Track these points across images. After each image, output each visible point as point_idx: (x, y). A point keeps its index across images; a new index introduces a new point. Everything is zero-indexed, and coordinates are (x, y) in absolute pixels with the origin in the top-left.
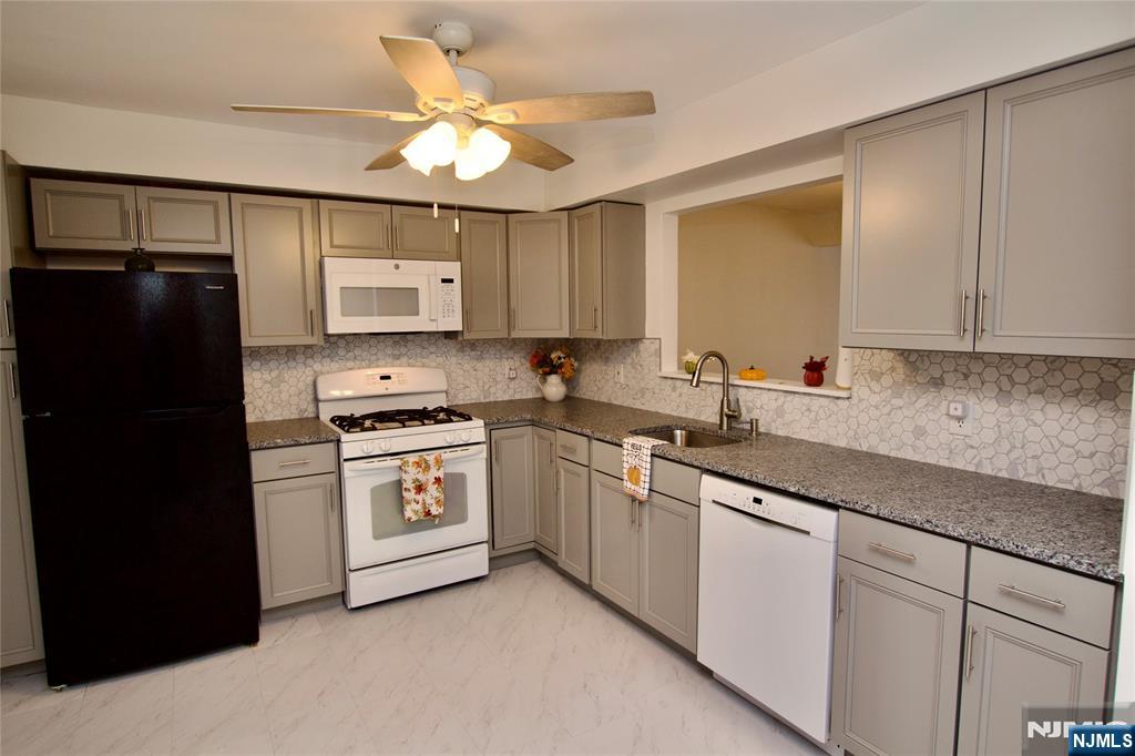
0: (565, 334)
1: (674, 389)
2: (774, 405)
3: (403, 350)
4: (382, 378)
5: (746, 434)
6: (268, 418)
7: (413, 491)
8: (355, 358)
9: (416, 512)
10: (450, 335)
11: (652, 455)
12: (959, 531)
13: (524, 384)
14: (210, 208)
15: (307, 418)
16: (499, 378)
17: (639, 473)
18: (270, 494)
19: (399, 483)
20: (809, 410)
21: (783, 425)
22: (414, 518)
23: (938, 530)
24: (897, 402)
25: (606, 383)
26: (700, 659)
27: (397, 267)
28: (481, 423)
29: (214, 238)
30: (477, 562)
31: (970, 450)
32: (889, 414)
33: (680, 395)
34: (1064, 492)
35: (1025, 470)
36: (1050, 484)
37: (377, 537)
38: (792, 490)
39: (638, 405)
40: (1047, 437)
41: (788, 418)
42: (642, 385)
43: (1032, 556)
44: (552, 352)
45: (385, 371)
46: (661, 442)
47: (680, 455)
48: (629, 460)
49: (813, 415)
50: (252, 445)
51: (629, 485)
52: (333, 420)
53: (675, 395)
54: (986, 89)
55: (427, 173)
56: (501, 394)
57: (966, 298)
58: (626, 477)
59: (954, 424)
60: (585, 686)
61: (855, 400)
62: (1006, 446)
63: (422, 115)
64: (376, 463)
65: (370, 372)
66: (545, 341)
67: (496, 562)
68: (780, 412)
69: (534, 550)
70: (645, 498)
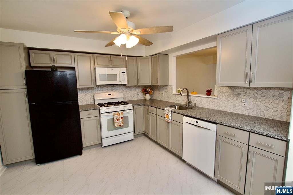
0: (150, 84)
1: (176, 97)
2: (199, 100)
3: (114, 88)
4: (109, 95)
5: (193, 107)
6: (84, 104)
7: (116, 120)
8: (103, 90)
9: (117, 125)
10: (124, 85)
11: (172, 112)
12: (247, 129)
13: (141, 96)
14: (70, 56)
15: (92, 104)
16: (135, 95)
17: (168, 116)
18: (85, 121)
19: (113, 118)
20: (208, 101)
21: (202, 105)
22: (117, 126)
23: (242, 129)
24: (229, 99)
25: (159, 95)
26: (183, 158)
27: (112, 69)
28: (132, 105)
29: (70, 63)
30: (131, 136)
31: (247, 110)
32: (227, 102)
33: (177, 98)
34: (270, 119)
35: (260, 114)
36: (266, 118)
37: (108, 131)
38: (206, 119)
39: (167, 100)
40: (266, 107)
41: (203, 103)
42: (168, 96)
43: (266, 135)
44: (147, 89)
45: (110, 93)
46: (173, 109)
47: (178, 112)
48: (166, 113)
49: (209, 102)
50: (80, 110)
51: (166, 119)
52: (98, 104)
53: (176, 98)
54: (253, 24)
55: (120, 46)
56: (136, 98)
57: (248, 74)
58: (165, 117)
59: (243, 104)
60: (157, 165)
61: (219, 99)
62: (255, 109)
63: (118, 33)
64: (108, 114)
65: (106, 93)
66: (145, 86)
67: (135, 136)
68: (201, 102)
69: (144, 133)
70: (170, 122)
